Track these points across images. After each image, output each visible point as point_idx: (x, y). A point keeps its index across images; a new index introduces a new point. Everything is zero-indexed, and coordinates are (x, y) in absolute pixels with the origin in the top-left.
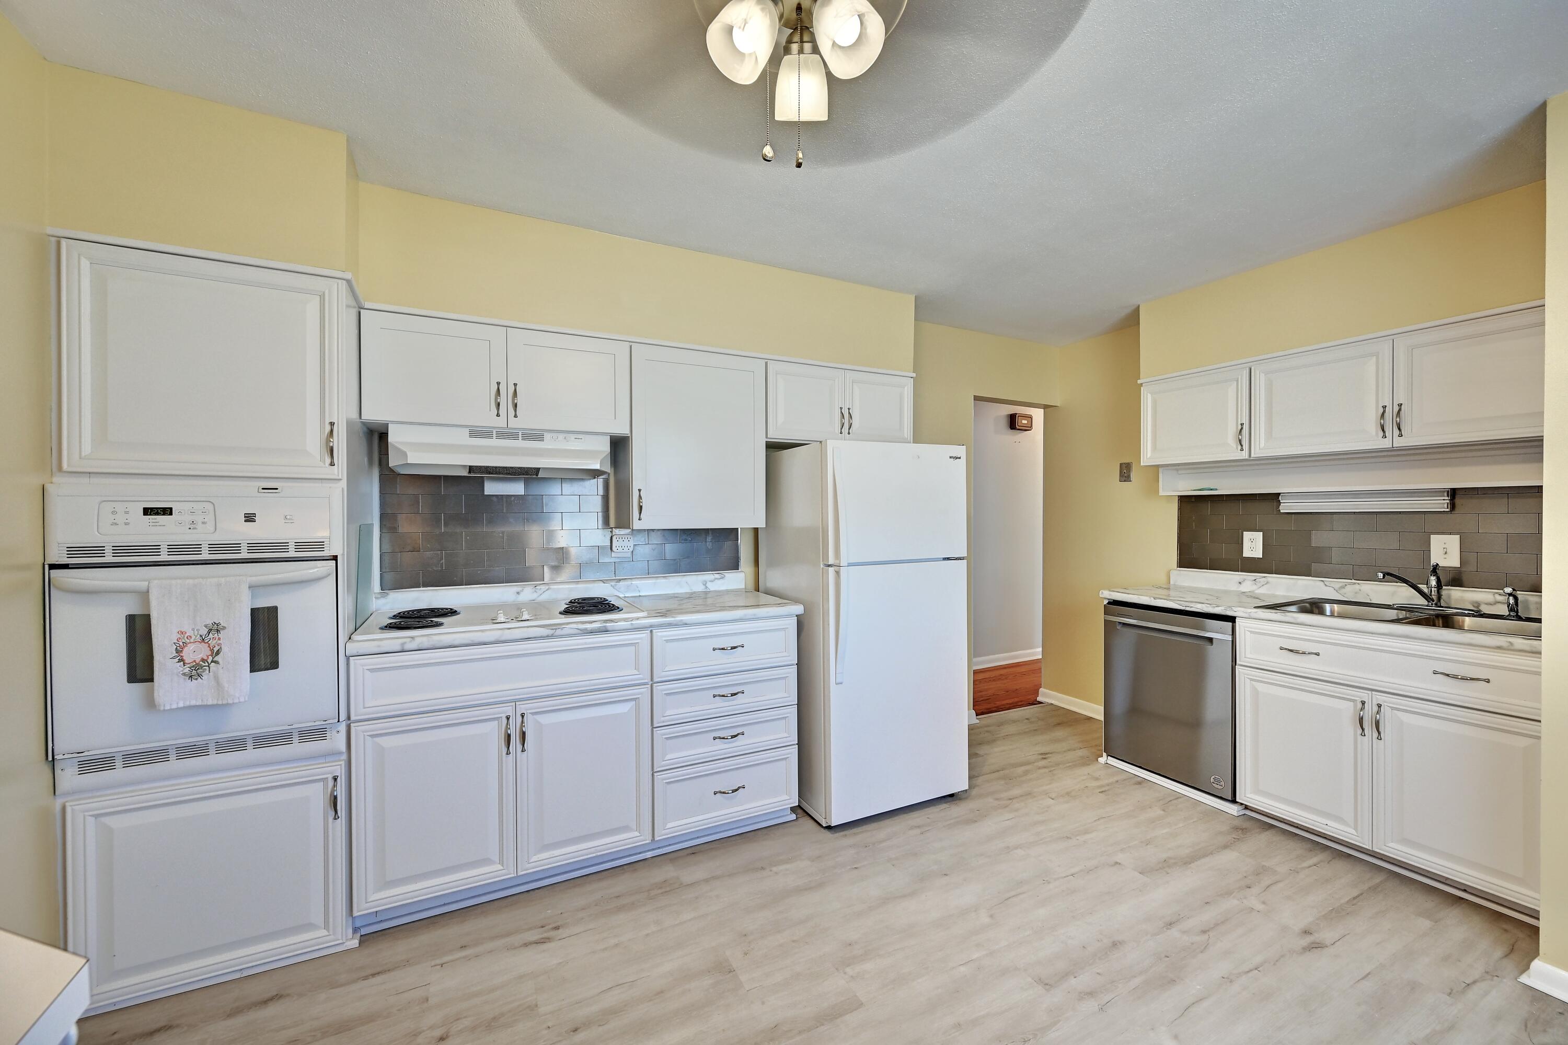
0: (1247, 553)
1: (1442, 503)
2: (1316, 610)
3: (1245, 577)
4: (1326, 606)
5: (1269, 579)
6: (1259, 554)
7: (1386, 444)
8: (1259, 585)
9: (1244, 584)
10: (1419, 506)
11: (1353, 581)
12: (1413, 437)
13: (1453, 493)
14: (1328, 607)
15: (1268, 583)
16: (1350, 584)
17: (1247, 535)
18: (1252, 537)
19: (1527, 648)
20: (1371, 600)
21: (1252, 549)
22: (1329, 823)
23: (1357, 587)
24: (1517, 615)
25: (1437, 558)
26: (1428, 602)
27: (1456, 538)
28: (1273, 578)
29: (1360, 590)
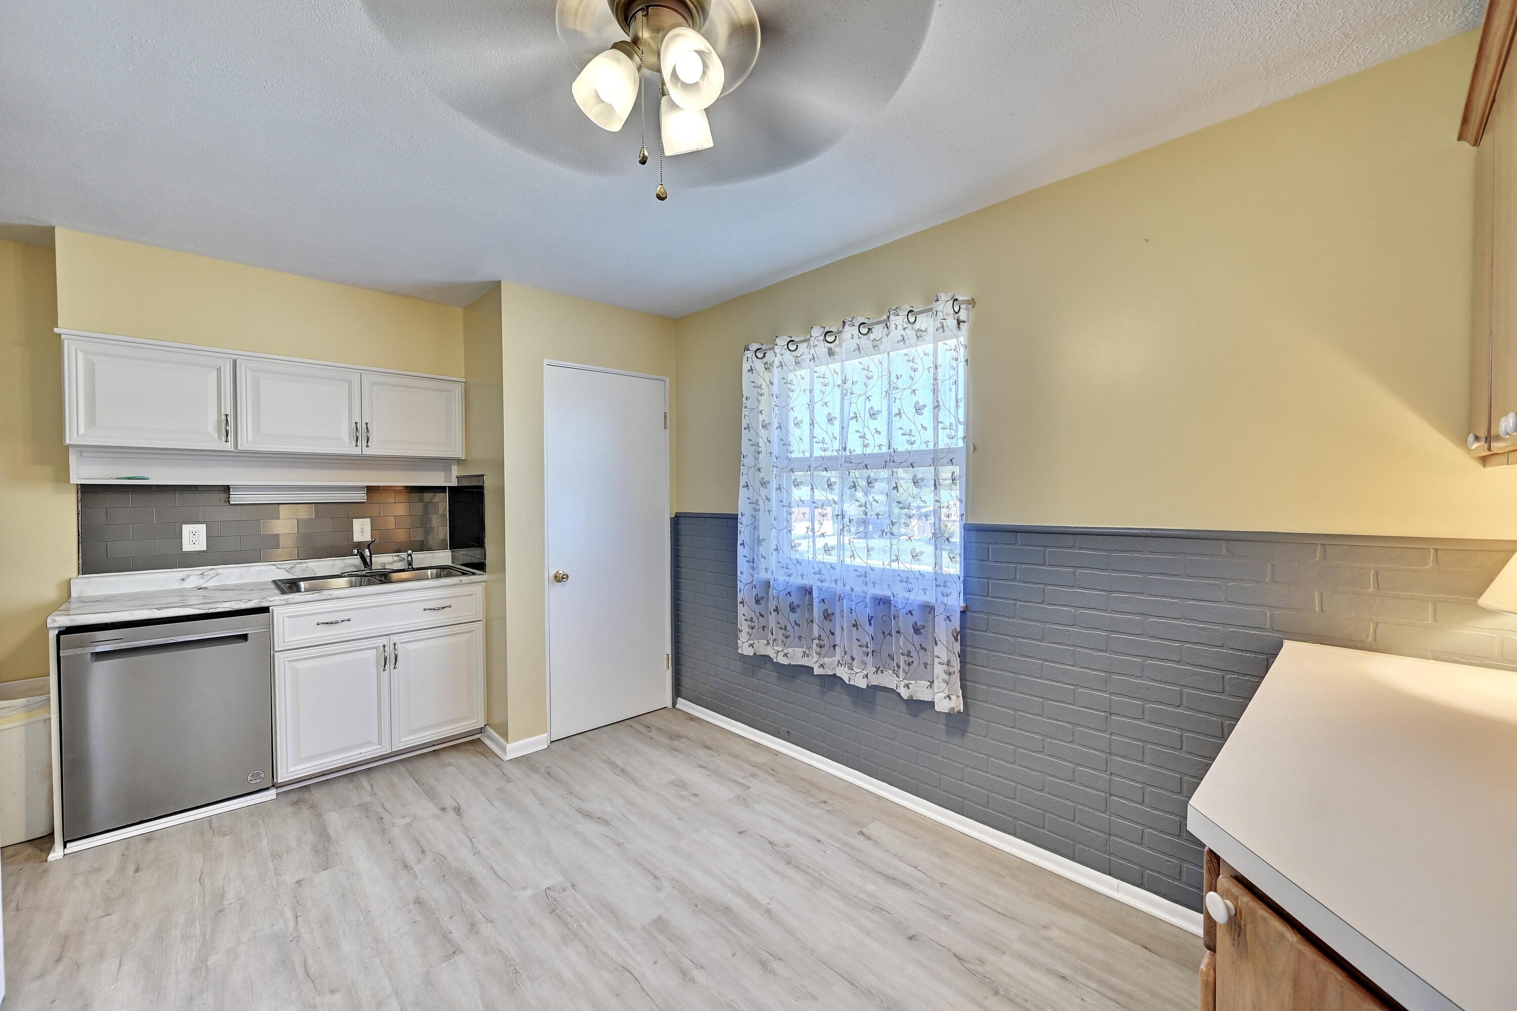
0: (187, 547)
1: (361, 497)
2: (295, 589)
3: (189, 573)
4: (300, 584)
5: (219, 571)
6: (202, 546)
7: (357, 451)
8: (207, 578)
9: (187, 581)
10: (342, 498)
11: (298, 561)
12: (375, 449)
13: (370, 490)
14: (302, 584)
15: (217, 574)
16: (298, 563)
17: (187, 529)
18: (194, 530)
19: (468, 582)
20: (315, 574)
21: (194, 542)
22: (362, 751)
23: (305, 565)
24: (413, 568)
25: (358, 537)
26: (365, 567)
27: (369, 520)
28: (222, 569)
29: (307, 567)
